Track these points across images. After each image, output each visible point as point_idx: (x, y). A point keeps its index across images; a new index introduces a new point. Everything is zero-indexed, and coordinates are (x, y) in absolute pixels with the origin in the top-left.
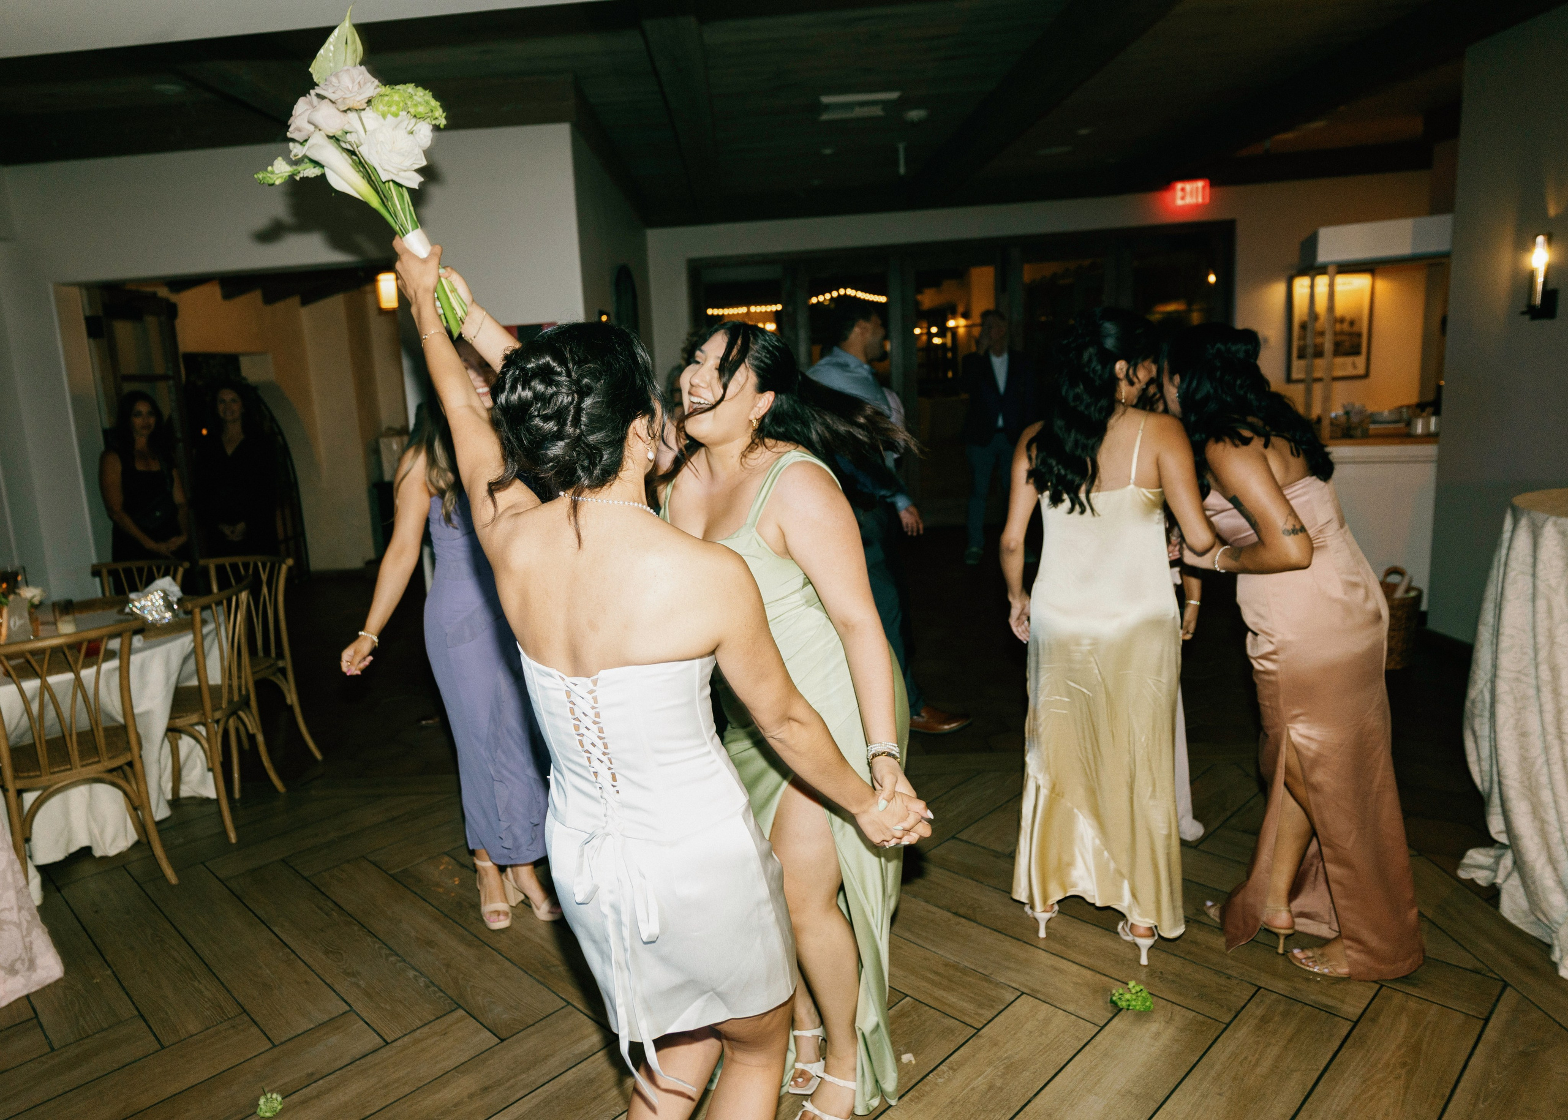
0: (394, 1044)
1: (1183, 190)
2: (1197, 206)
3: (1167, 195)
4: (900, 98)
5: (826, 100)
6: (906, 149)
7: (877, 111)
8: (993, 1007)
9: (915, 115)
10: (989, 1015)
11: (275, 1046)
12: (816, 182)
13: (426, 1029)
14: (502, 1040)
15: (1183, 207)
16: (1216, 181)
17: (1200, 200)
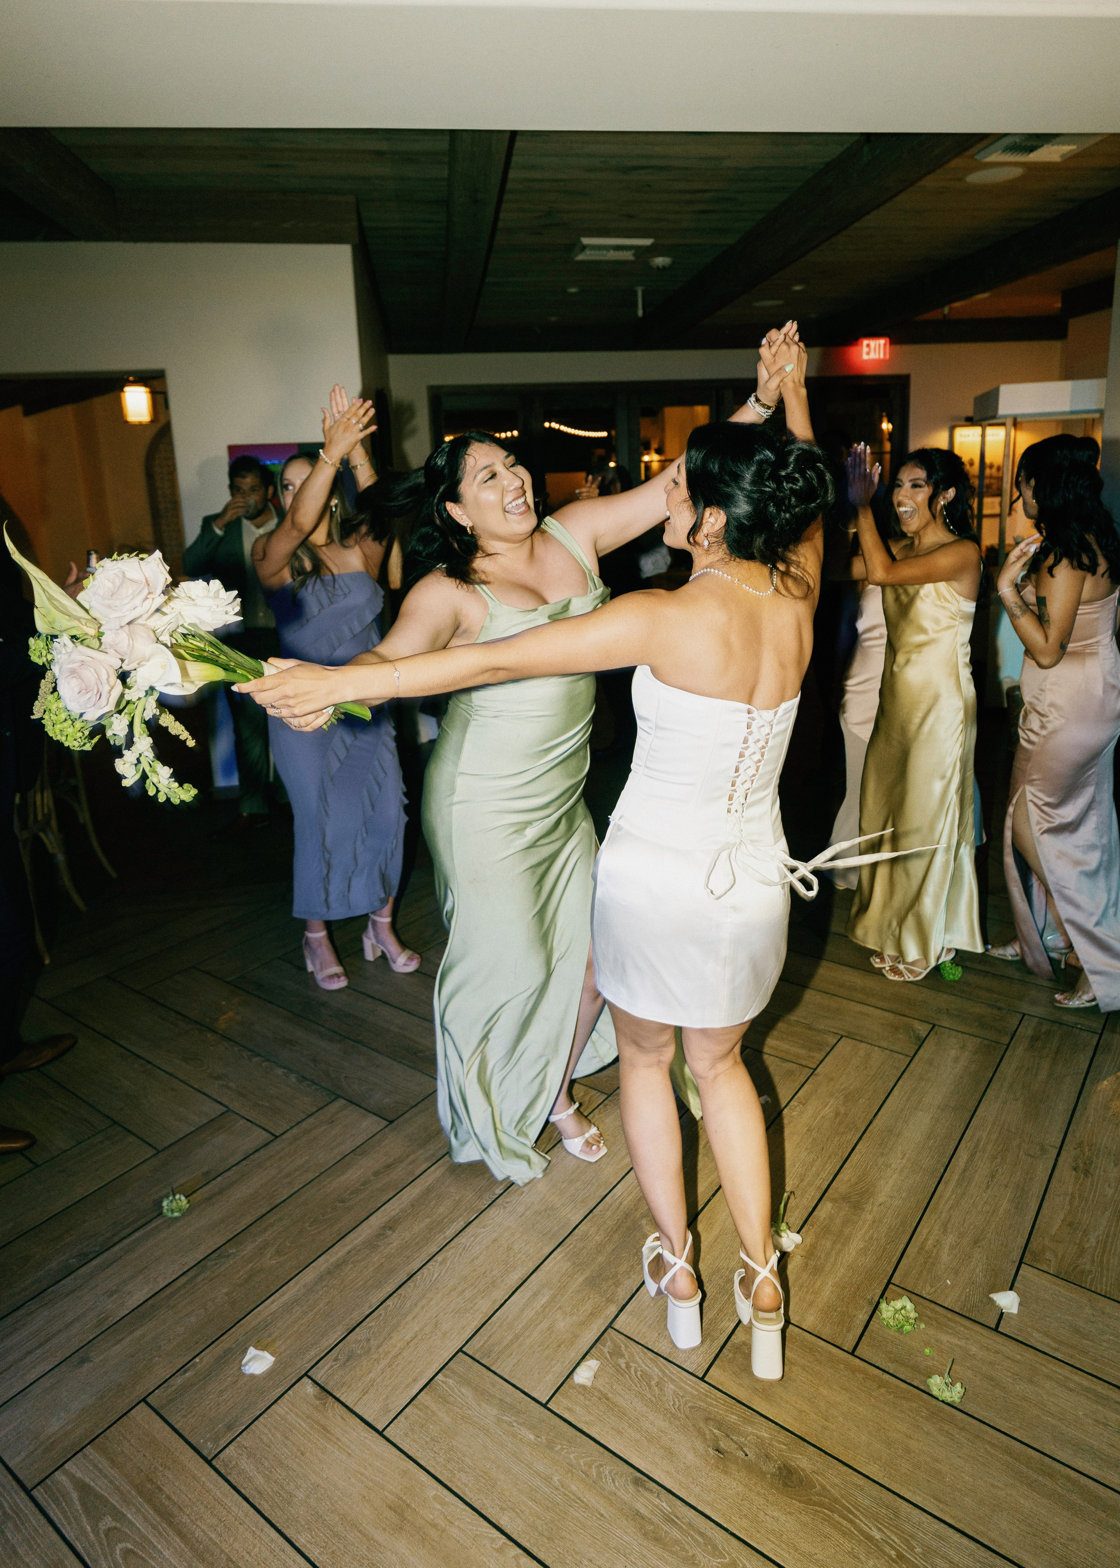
0: (284, 1137)
1: (868, 346)
2: (879, 361)
3: (853, 350)
4: (652, 245)
5: (586, 241)
6: (643, 292)
7: (628, 256)
8: (821, 1050)
9: (660, 261)
10: (820, 1056)
11: (159, 1152)
12: (553, 319)
13: (311, 1120)
14: (391, 1122)
15: (866, 361)
16: (894, 341)
17: (882, 356)
